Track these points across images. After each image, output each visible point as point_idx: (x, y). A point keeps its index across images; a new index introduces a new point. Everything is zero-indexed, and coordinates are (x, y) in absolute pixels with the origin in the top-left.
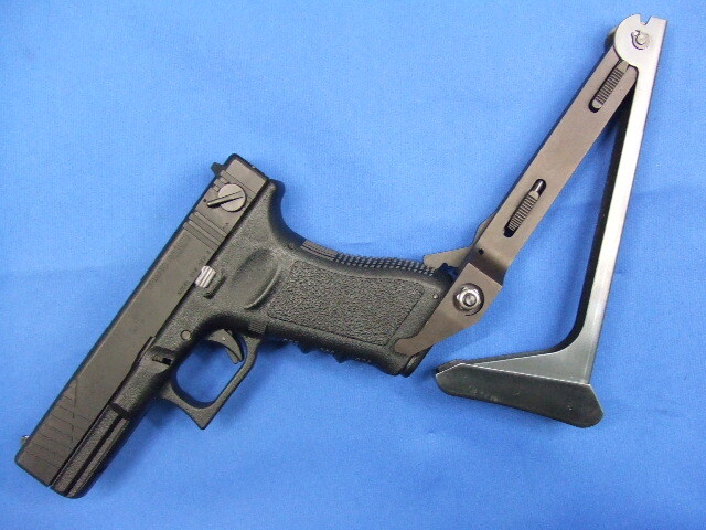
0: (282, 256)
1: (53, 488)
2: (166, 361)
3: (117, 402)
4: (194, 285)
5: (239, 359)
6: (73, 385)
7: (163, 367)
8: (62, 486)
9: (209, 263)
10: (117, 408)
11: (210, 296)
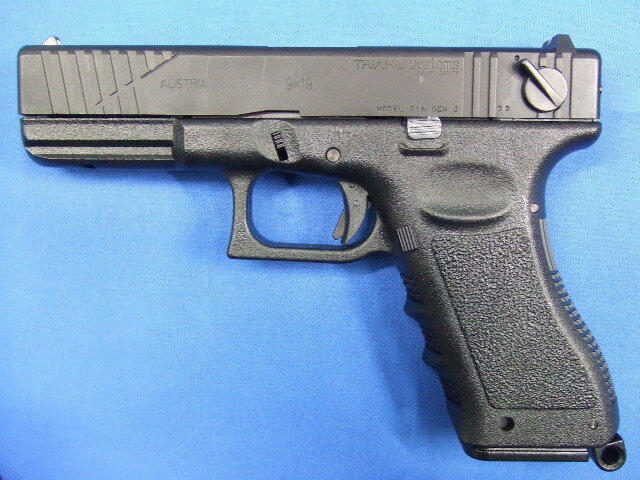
0: (519, 207)
1: (23, 122)
2: (282, 153)
3: (188, 128)
4: (403, 120)
5: (343, 238)
6: (167, 55)
7: (272, 155)
8: (35, 132)
9: (445, 120)
10: (179, 131)
11: (406, 153)
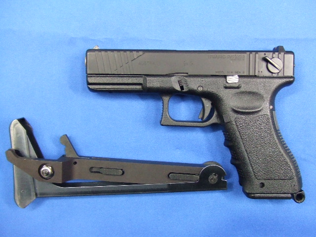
0: (266, 107)
1: (87, 77)
2: (182, 88)
3: (148, 78)
4: (225, 77)
5: (202, 118)
6: (141, 53)
7: (178, 88)
8: (91, 80)
9: (240, 76)
10: (145, 80)
11: (226, 88)
